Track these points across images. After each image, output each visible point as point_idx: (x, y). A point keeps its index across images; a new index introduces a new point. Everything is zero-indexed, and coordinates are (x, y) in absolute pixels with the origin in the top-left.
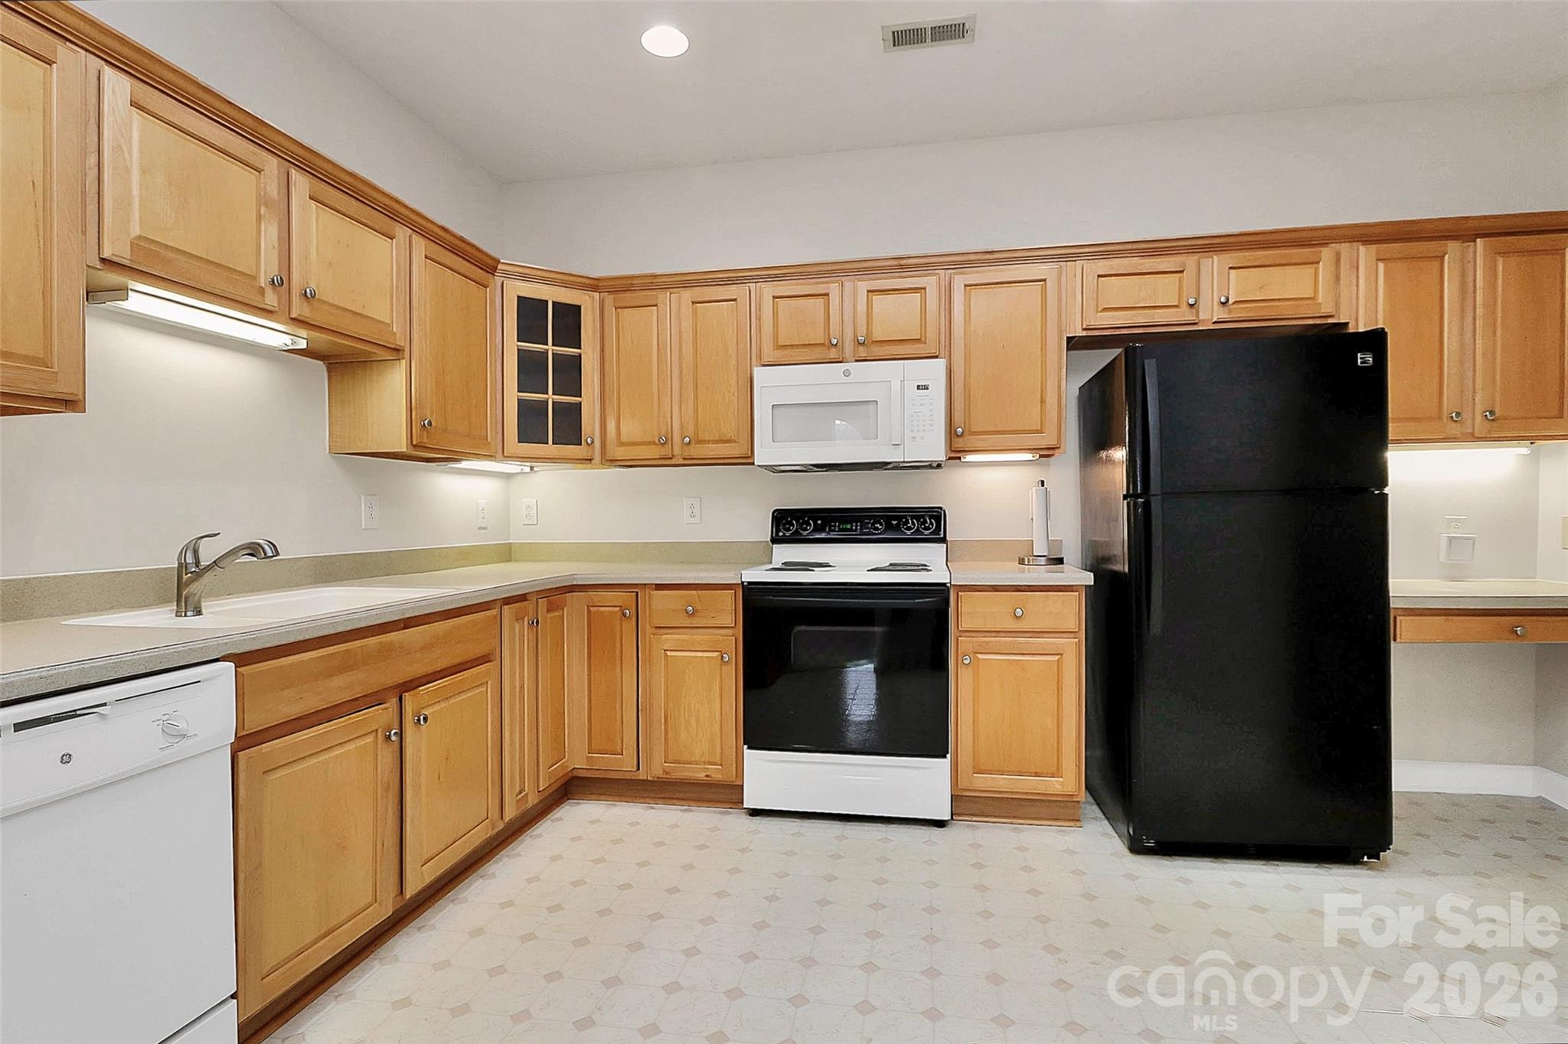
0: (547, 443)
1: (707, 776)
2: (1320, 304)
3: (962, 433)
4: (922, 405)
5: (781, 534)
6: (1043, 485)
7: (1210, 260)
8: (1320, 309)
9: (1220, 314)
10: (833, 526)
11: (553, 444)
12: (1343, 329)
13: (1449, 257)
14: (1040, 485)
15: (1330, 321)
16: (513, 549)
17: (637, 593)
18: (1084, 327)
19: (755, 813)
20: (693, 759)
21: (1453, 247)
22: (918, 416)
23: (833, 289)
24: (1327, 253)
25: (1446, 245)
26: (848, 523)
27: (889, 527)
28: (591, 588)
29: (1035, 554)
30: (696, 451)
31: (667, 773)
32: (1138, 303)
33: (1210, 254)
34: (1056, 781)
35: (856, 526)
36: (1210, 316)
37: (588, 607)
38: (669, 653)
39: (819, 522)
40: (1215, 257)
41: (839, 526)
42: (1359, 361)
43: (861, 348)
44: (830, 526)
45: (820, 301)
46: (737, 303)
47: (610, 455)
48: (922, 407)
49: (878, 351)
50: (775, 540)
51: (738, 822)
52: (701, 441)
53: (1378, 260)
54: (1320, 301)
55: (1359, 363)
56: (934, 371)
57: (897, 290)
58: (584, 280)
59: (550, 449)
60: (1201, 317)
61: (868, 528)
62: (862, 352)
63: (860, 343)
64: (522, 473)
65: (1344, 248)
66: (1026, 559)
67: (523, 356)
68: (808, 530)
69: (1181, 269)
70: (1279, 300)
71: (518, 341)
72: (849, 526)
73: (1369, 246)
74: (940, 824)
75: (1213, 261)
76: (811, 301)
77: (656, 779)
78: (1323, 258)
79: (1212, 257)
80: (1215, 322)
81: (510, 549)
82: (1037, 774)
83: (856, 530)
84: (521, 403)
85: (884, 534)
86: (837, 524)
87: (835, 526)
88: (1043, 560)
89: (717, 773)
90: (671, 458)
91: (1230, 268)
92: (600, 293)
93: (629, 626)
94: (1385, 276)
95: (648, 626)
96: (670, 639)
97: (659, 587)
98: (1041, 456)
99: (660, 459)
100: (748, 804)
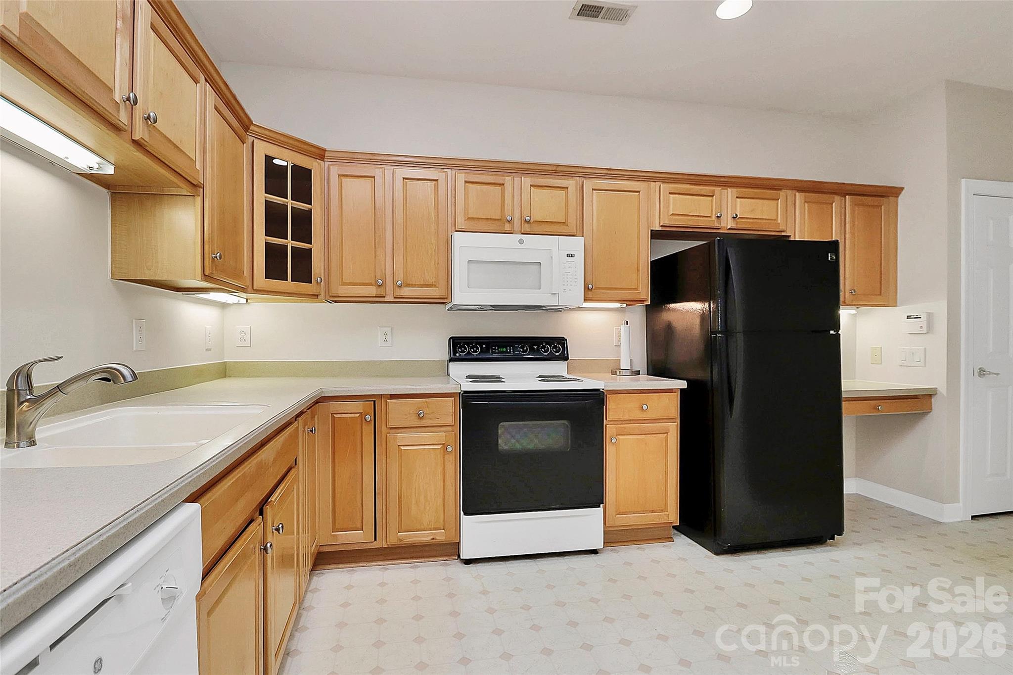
0: (287, 280)
1: (433, 539)
2: (779, 223)
3: (592, 288)
4: (570, 267)
5: (458, 355)
6: (627, 324)
7: (726, 191)
8: (779, 226)
9: (731, 224)
10: (494, 349)
11: (292, 281)
12: (789, 238)
13: (835, 204)
14: (626, 324)
15: (783, 234)
16: (227, 366)
17: (374, 401)
18: (661, 225)
19: (468, 562)
20: (422, 527)
21: (837, 198)
22: (567, 275)
23: (508, 180)
24: (782, 193)
25: (834, 197)
26: (504, 348)
27: (532, 350)
28: (333, 399)
29: (621, 368)
30: (406, 292)
31: (401, 540)
32: (690, 213)
33: (726, 188)
34: (665, 514)
35: (510, 350)
36: (727, 224)
37: (332, 414)
38: (402, 448)
39: (484, 346)
40: (729, 189)
41: (498, 349)
42: (829, 258)
43: (526, 225)
44: (492, 349)
45: (499, 188)
46: (438, 182)
47: (334, 292)
48: (570, 269)
49: (537, 228)
50: (451, 360)
51: (455, 569)
52: (409, 284)
53: (805, 202)
54: (779, 222)
55: (829, 259)
56: (577, 244)
57: (550, 187)
58: (313, 149)
59: (289, 284)
60: (722, 225)
61: (518, 351)
62: (527, 227)
63: (526, 221)
64: (238, 304)
65: (789, 192)
66: (618, 371)
67: (269, 207)
68: (477, 352)
69: (712, 195)
70: (760, 219)
71: (265, 193)
72: (505, 350)
73: (801, 193)
74: (595, 552)
75: (727, 192)
76: (492, 188)
77: (390, 546)
78: (781, 197)
79: (727, 190)
80: (729, 229)
81: (226, 366)
82: (653, 511)
83: (510, 352)
84: (268, 245)
85: (529, 355)
86: (497, 348)
87: (495, 349)
88: (628, 372)
89: (441, 536)
90: (384, 297)
91: (737, 197)
92: (324, 161)
93: (368, 430)
94: (808, 212)
95: (384, 427)
96: (402, 437)
97: (393, 397)
98: (627, 305)
99: (376, 297)
100: (465, 555)
